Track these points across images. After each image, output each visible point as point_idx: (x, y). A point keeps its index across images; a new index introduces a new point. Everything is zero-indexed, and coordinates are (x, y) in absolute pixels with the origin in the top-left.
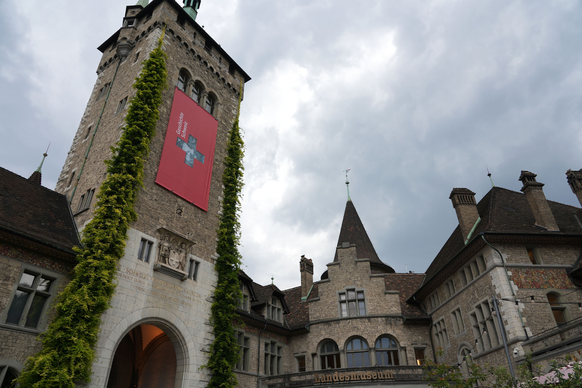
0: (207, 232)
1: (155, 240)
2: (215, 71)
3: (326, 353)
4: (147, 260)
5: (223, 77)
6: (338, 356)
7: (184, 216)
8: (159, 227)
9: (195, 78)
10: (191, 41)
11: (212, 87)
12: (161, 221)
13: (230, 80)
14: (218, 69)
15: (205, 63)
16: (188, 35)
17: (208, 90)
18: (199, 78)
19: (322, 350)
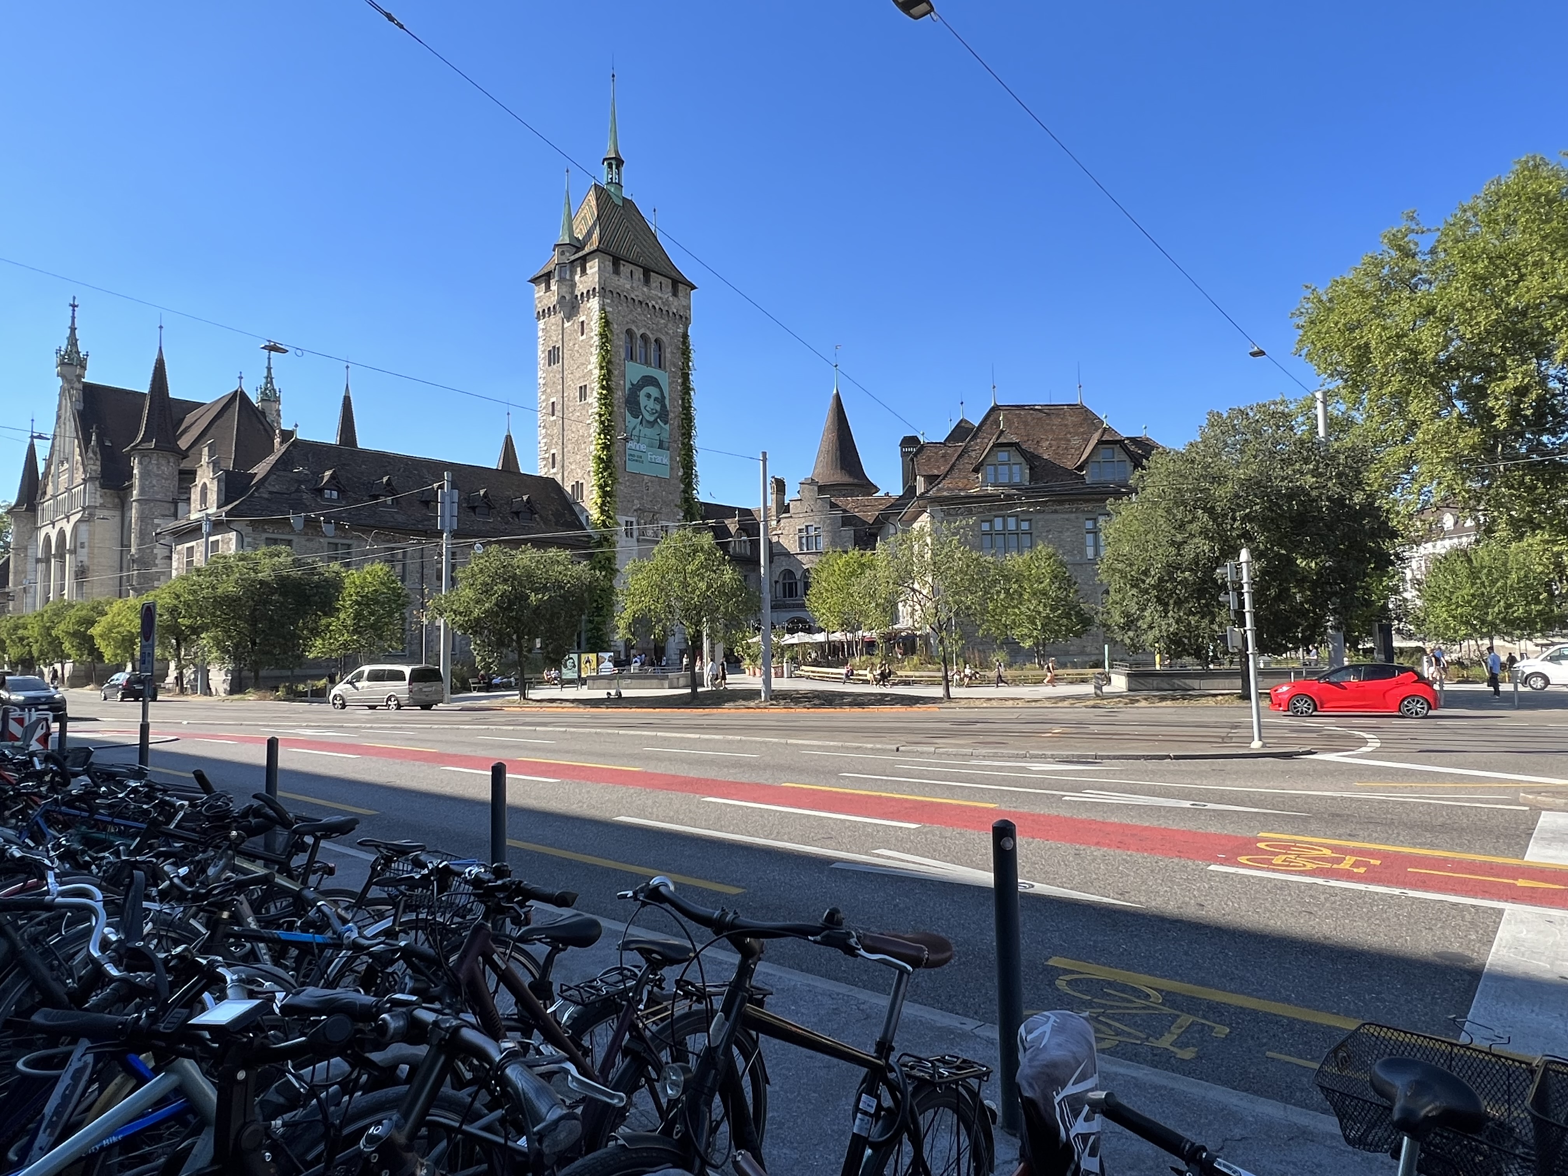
0: (671, 497)
1: (634, 519)
2: (657, 307)
3: (787, 581)
4: (632, 536)
5: (666, 308)
6: (796, 583)
7: (652, 490)
8: (635, 507)
9: (638, 333)
10: (628, 286)
11: (657, 330)
12: (636, 501)
13: (675, 305)
14: (660, 301)
15: (647, 304)
16: (625, 281)
17: (652, 338)
18: (642, 331)
19: (784, 579)
